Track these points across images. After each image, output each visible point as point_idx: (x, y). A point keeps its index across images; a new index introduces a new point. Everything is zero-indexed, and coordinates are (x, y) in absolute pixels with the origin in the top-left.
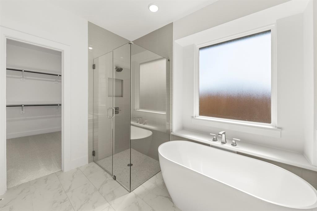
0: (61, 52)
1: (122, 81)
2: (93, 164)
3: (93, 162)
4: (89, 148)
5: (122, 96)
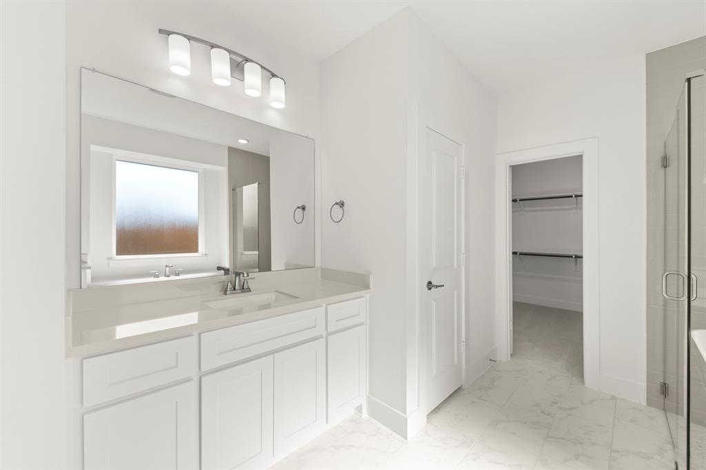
0: (581, 155)
3: (663, 411)
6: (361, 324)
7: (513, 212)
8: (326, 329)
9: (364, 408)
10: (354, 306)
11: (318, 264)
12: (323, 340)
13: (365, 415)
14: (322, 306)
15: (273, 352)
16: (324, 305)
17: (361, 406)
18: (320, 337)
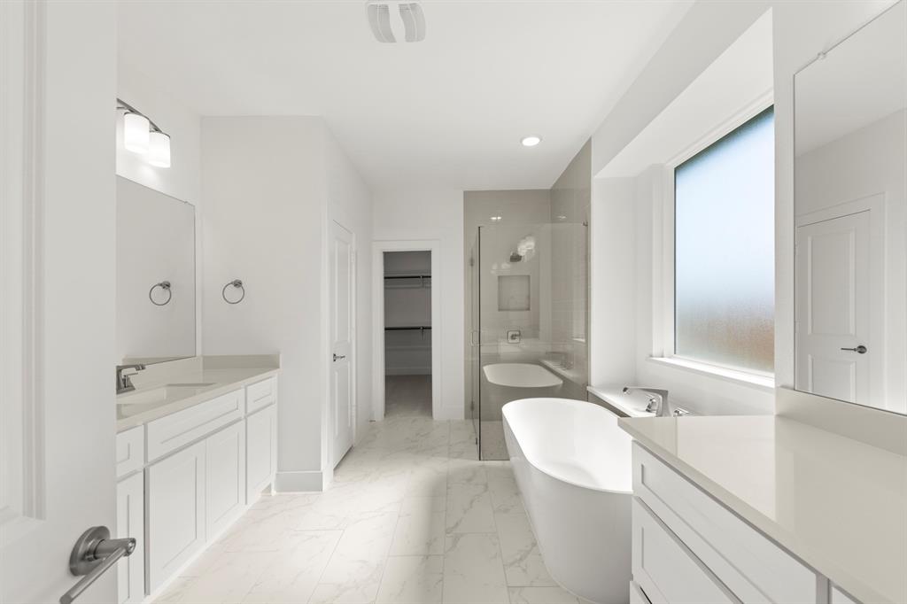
0: (430, 251)
1: (529, 277)
5: (528, 309)
6: (271, 404)
7: (385, 288)
8: (246, 412)
9: (273, 486)
10: (263, 387)
11: (199, 353)
12: (243, 422)
13: (274, 492)
14: (240, 388)
15: (205, 437)
16: (242, 386)
17: (270, 486)
18: (239, 420)
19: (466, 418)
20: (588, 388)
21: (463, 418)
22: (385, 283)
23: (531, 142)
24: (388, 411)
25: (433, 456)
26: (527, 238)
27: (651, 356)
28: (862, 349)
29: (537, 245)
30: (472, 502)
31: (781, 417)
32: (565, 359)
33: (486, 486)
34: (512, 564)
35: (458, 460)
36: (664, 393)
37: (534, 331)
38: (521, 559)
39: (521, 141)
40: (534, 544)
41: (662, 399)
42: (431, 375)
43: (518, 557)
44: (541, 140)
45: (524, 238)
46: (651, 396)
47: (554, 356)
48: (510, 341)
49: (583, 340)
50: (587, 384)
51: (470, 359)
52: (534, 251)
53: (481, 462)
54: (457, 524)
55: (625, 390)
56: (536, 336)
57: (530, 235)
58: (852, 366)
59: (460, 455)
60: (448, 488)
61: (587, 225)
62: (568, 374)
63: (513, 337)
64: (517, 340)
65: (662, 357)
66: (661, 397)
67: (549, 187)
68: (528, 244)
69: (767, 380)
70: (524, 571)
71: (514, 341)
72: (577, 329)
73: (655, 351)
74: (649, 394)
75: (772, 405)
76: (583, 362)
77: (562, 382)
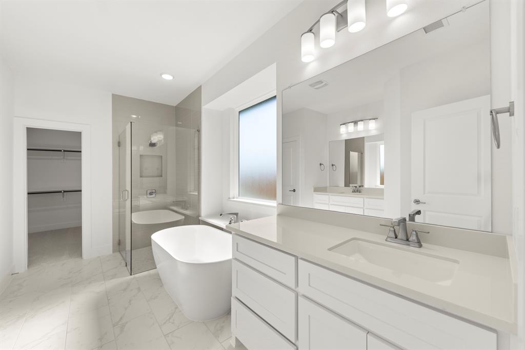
0: (81, 133)
1: (162, 157)
2: (118, 254)
3: (119, 253)
4: (113, 235)
5: (161, 176)
19: (114, 251)
20: (200, 218)
21: (111, 253)
22: (28, 155)
23: (167, 77)
24: (30, 263)
25: (90, 283)
26: (158, 132)
27: (229, 198)
28: (294, 191)
29: (165, 138)
30: (130, 301)
31: (279, 215)
32: (183, 204)
33: (139, 289)
34: (165, 323)
35: (113, 280)
36: (237, 214)
37: (164, 190)
38: (170, 318)
39: (161, 75)
40: (177, 308)
41: (236, 216)
42: (81, 227)
43: (168, 318)
44: (174, 78)
45: (156, 132)
46: (231, 216)
47: (177, 203)
48: (149, 196)
49: (197, 194)
50: (199, 216)
51: (117, 210)
52: (163, 140)
53: (132, 276)
54: (121, 318)
55: (221, 215)
56: (165, 193)
57: (160, 131)
58: (292, 197)
59: (114, 276)
60: (108, 300)
61: (199, 131)
62: (187, 212)
63: (151, 194)
64: (154, 196)
65: (234, 198)
66: (235, 216)
67: (175, 105)
68: (159, 136)
69: (273, 203)
70: (173, 323)
71: (151, 196)
72: (191, 187)
73: (231, 196)
74: (230, 215)
75: (275, 212)
76: (197, 205)
77: (184, 217)
